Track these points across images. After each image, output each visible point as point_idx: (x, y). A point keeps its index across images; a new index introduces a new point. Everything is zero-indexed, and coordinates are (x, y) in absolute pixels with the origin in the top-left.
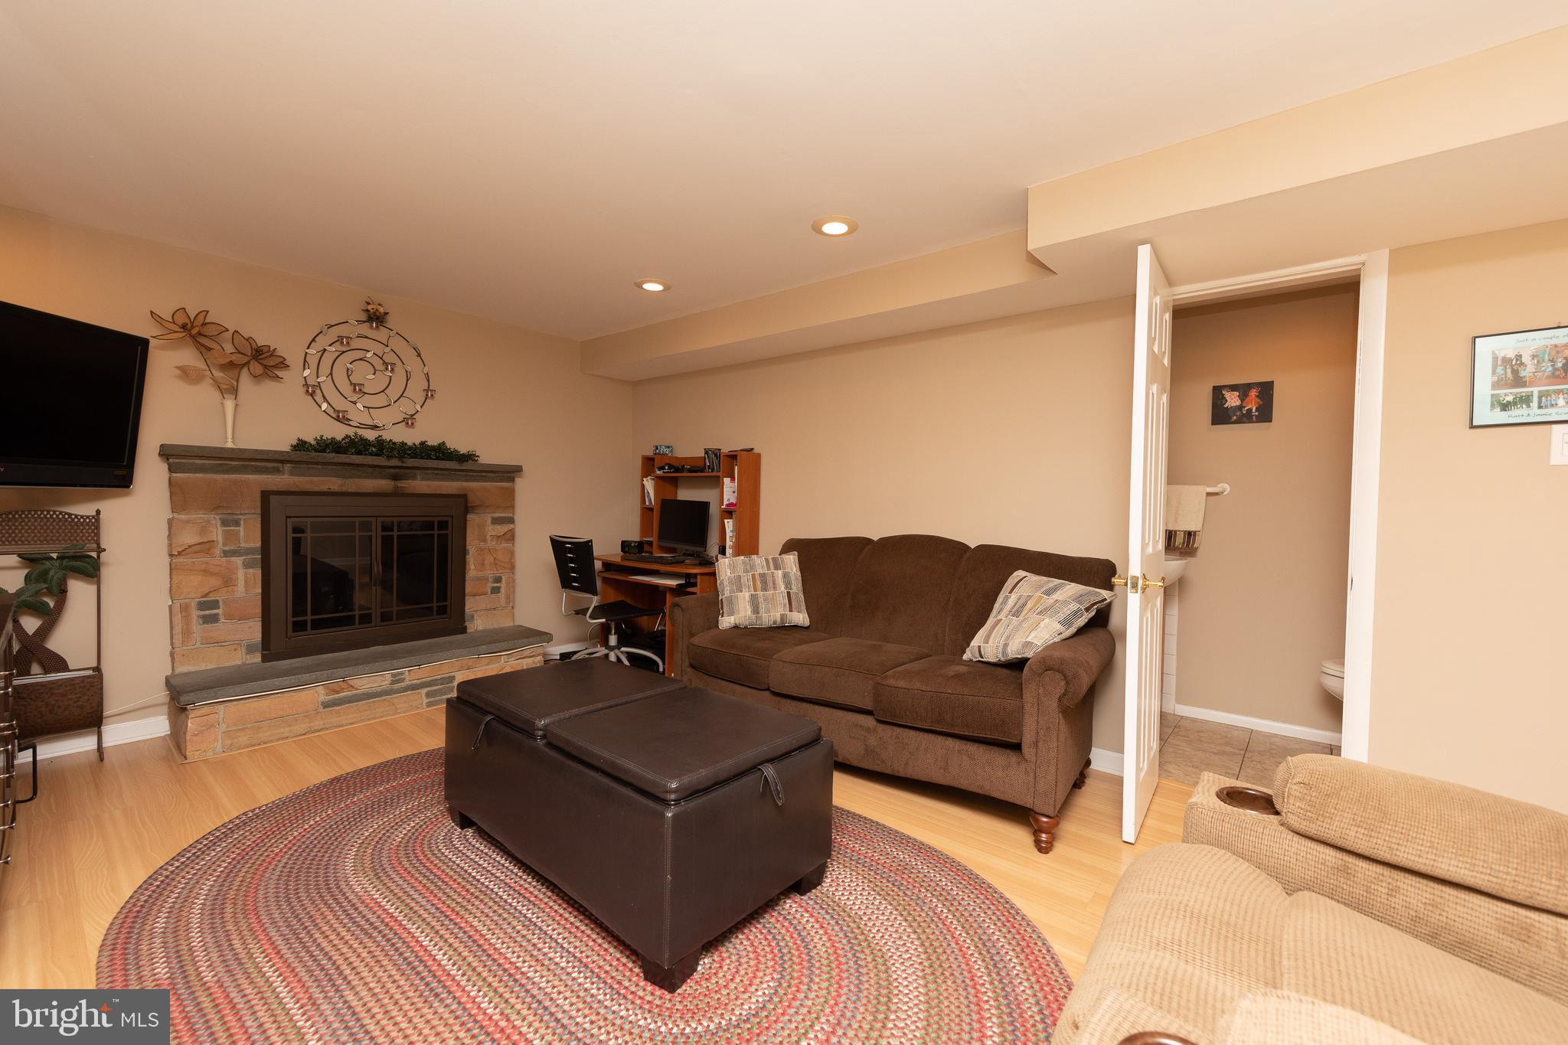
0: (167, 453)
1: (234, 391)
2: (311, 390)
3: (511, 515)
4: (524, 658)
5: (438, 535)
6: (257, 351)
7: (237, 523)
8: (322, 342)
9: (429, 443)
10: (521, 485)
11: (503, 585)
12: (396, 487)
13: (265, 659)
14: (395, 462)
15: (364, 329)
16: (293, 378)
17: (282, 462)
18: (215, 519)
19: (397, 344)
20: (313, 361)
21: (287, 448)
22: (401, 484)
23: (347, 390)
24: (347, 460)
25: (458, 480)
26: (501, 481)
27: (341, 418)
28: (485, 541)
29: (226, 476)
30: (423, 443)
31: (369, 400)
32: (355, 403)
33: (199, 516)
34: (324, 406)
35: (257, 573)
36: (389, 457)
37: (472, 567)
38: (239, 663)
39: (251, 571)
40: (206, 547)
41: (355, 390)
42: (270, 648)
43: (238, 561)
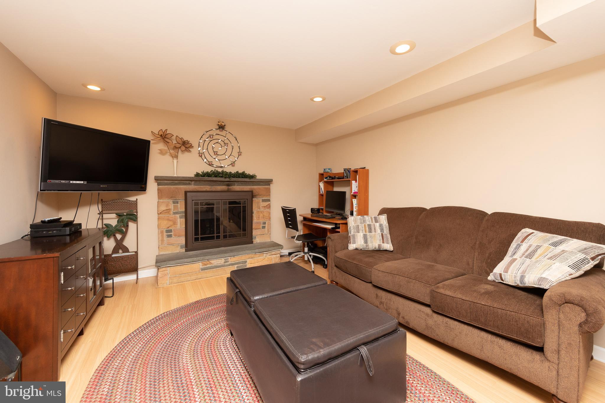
0: (157, 179)
1: (177, 157)
2: (201, 155)
3: (269, 198)
4: (272, 255)
5: (243, 206)
6: (183, 142)
7: (177, 203)
8: (204, 138)
9: (239, 172)
10: (273, 187)
11: (266, 225)
12: (228, 188)
13: (186, 251)
14: (227, 179)
15: (218, 132)
16: (195, 150)
17: (191, 181)
18: (171, 201)
19: (229, 136)
20: (201, 145)
21: (193, 176)
22: (230, 187)
23: (212, 154)
24: (212, 179)
25: (250, 185)
26: (265, 185)
27: (210, 164)
28: (260, 208)
29: (174, 186)
30: (237, 172)
31: (220, 157)
32: (215, 158)
33: (166, 200)
34: (205, 160)
35: (183, 220)
36: (225, 178)
37: (255, 218)
38: (178, 251)
39: (182, 219)
40: (168, 211)
41: (215, 154)
42: (188, 247)
43: (178, 216)
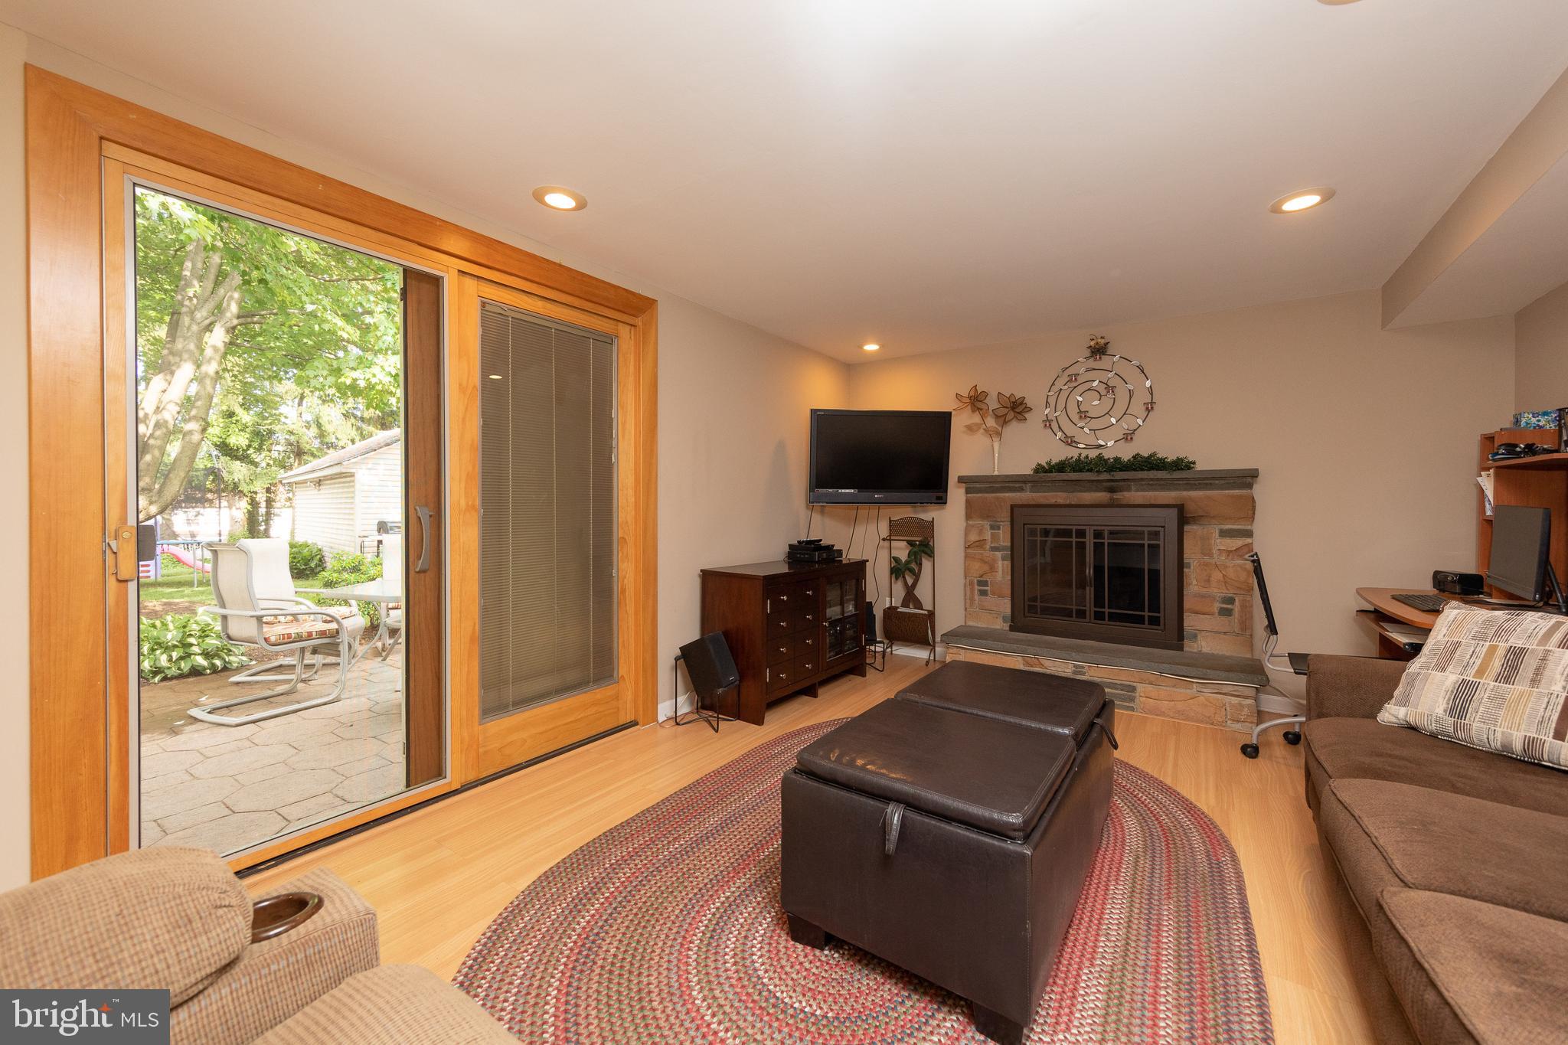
0: (961, 480)
1: (999, 434)
2: (1048, 423)
3: (1249, 527)
4: (1220, 693)
5: (1149, 545)
6: (1014, 403)
7: (999, 529)
8: (1059, 384)
10: (1258, 491)
11: (1236, 608)
12: (1111, 499)
13: (1012, 629)
14: (1105, 476)
15: (1091, 363)
16: (1035, 419)
17: (1025, 482)
18: (987, 524)
19: (1123, 369)
20: (1052, 401)
21: (1029, 472)
22: (1117, 496)
23: (1075, 417)
24: (1066, 478)
25: (1177, 490)
26: (1234, 488)
27: (1070, 442)
28: (1211, 555)
29: (994, 495)
30: (1153, 455)
31: (1094, 424)
32: (1082, 428)
33: (978, 522)
34: (1059, 434)
35: (1008, 563)
36: (1099, 472)
37: (1195, 582)
38: (998, 627)
39: (1006, 562)
40: (980, 543)
41: (1081, 417)
42: (1017, 624)
43: (999, 554)
